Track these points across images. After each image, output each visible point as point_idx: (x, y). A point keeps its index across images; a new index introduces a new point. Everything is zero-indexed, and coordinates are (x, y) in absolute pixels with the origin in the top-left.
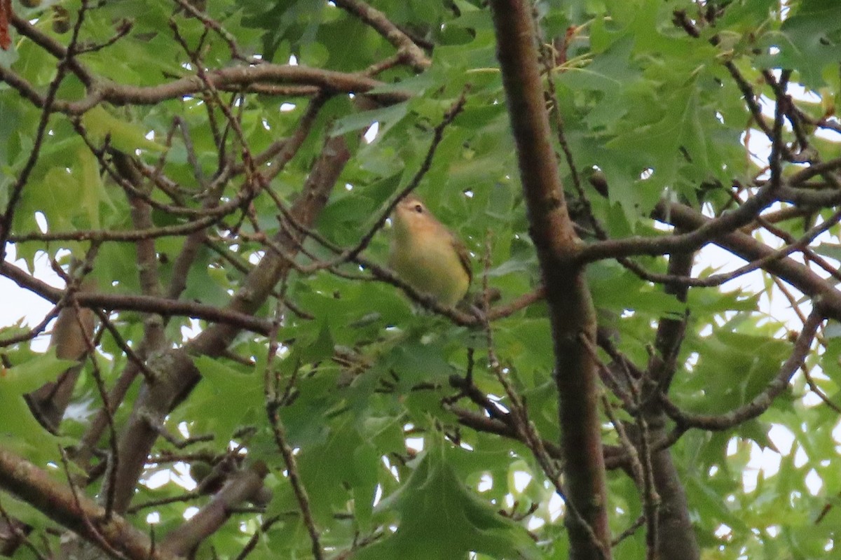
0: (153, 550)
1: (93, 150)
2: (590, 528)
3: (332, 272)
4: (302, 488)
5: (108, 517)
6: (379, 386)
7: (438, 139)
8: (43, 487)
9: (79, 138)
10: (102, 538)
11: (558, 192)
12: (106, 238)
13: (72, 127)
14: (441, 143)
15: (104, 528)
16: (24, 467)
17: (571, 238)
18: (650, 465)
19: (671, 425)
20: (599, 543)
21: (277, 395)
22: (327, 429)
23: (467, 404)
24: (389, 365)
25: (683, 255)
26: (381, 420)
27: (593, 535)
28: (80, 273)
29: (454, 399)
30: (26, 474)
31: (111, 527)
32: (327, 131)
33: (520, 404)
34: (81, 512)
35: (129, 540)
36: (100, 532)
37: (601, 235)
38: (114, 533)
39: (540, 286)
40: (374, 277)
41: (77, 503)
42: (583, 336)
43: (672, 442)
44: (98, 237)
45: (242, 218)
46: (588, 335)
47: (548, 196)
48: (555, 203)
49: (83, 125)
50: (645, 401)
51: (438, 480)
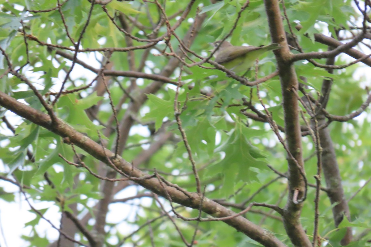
0: (133, 170)
1: (110, 18)
2: (296, 161)
3: (200, 66)
4: (188, 145)
5: (116, 157)
6: (217, 105)
7: (239, 16)
8: (91, 146)
9: (105, 13)
10: (113, 165)
11: (283, 35)
12: (115, 50)
13: (102, 9)
14: (240, 18)
15: (114, 161)
16: (84, 138)
17: (288, 52)
18: (318, 137)
19: (327, 120)
20: (299, 167)
21: (179, 111)
22: (197, 121)
23: (249, 111)
24: (220, 96)
25: (331, 58)
26: (217, 117)
27: (297, 164)
28: (106, 63)
29: (245, 110)
30: (85, 141)
31: (117, 160)
32: (197, 12)
33: (270, 114)
34: (106, 155)
35: (124, 165)
36: (113, 163)
37: (300, 50)
38: (118, 163)
39: (277, 70)
40: (215, 68)
41: (104, 152)
42: (293, 89)
43: (326, 126)
44: (112, 50)
45: (166, 47)
46: (295, 89)
47: (280, 37)
48: (282, 39)
49: (106, 8)
50: (317, 113)
51: (239, 140)
